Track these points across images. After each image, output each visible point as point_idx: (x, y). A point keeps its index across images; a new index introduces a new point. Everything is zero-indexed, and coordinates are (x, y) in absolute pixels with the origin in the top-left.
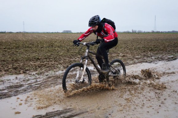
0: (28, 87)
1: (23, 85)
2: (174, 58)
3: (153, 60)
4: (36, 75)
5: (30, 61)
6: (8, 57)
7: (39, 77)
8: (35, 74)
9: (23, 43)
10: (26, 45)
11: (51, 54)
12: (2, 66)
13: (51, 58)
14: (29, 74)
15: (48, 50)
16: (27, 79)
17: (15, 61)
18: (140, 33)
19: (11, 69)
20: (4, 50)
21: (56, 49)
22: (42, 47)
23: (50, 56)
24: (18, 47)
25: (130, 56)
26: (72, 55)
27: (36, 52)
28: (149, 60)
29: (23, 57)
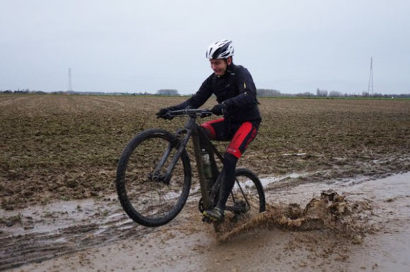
0: (109, 229)
1: (98, 225)
3: (376, 168)
5: (100, 165)
6: (51, 157)
9: (75, 120)
10: (83, 125)
11: (145, 150)
12: (42, 179)
13: (147, 159)
14: (105, 200)
16: (103, 210)
17: (68, 165)
18: (335, 97)
19: (62, 186)
22: (120, 133)
24: (68, 131)
25: (322, 157)
27: (110, 143)
28: (367, 167)
29: (84, 157)
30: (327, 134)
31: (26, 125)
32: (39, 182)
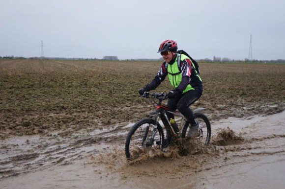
1: (39, 154)
2: (278, 110)
3: (244, 112)
4: (59, 136)
5: (50, 110)
6: (16, 104)
7: (64, 141)
8: (56, 135)
9: (40, 77)
10: (44, 81)
11: (84, 99)
12: (6, 121)
13: (84, 106)
14: (48, 135)
15: (80, 92)
16: (44, 143)
17: (27, 110)
18: (226, 62)
19: (19, 125)
20: (10, 90)
21: (92, 90)
22: (70, 87)
23: (81, 103)
24: (32, 85)
25: (208, 105)
26: (117, 102)
27: (60, 94)
28: (238, 111)
29: (39, 104)
30: (215, 88)
31: (4, 81)
32: (4, 122)
